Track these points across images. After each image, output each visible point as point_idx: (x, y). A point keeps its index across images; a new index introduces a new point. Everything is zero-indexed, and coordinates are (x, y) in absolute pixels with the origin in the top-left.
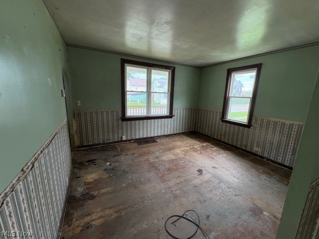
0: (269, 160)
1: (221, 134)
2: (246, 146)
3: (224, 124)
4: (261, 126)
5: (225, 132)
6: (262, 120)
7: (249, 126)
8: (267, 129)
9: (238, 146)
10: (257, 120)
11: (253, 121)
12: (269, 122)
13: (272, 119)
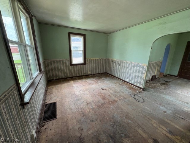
0: (93, 74)
1: (72, 73)
2: (85, 73)
3: (72, 66)
4: (89, 62)
5: (74, 71)
6: (89, 60)
7: (85, 64)
8: (91, 63)
9: (82, 75)
10: (87, 60)
11: (86, 61)
12: (91, 60)
13: (92, 59)
